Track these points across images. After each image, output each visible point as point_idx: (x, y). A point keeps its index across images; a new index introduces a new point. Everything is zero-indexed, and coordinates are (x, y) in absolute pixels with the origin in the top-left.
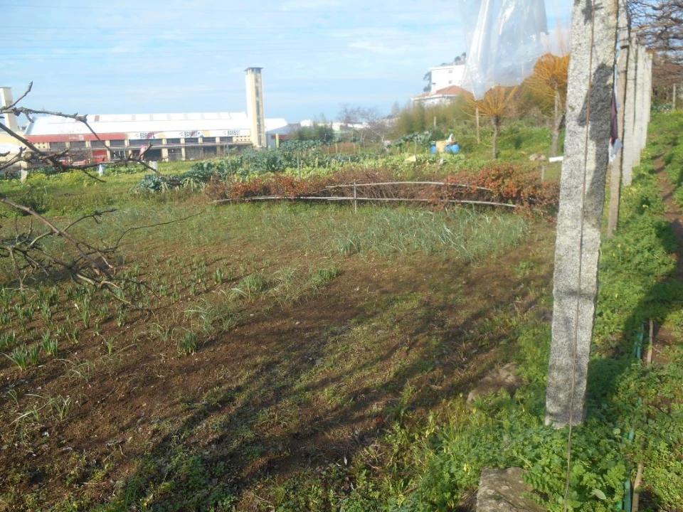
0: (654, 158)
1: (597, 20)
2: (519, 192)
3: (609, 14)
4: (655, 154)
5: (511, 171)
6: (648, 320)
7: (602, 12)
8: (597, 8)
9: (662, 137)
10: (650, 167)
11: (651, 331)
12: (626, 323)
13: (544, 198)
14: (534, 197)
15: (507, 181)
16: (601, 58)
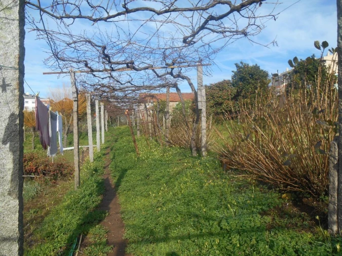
0: (106, 148)
1: (8, 91)
2: (36, 169)
3: (15, 89)
4: (107, 146)
5: (32, 157)
6: (80, 235)
7: (11, 88)
8: (8, 85)
9: (112, 138)
10: (104, 152)
11: (80, 241)
12: (68, 240)
13: (51, 171)
14: (45, 170)
15: (30, 163)
16: (12, 110)
